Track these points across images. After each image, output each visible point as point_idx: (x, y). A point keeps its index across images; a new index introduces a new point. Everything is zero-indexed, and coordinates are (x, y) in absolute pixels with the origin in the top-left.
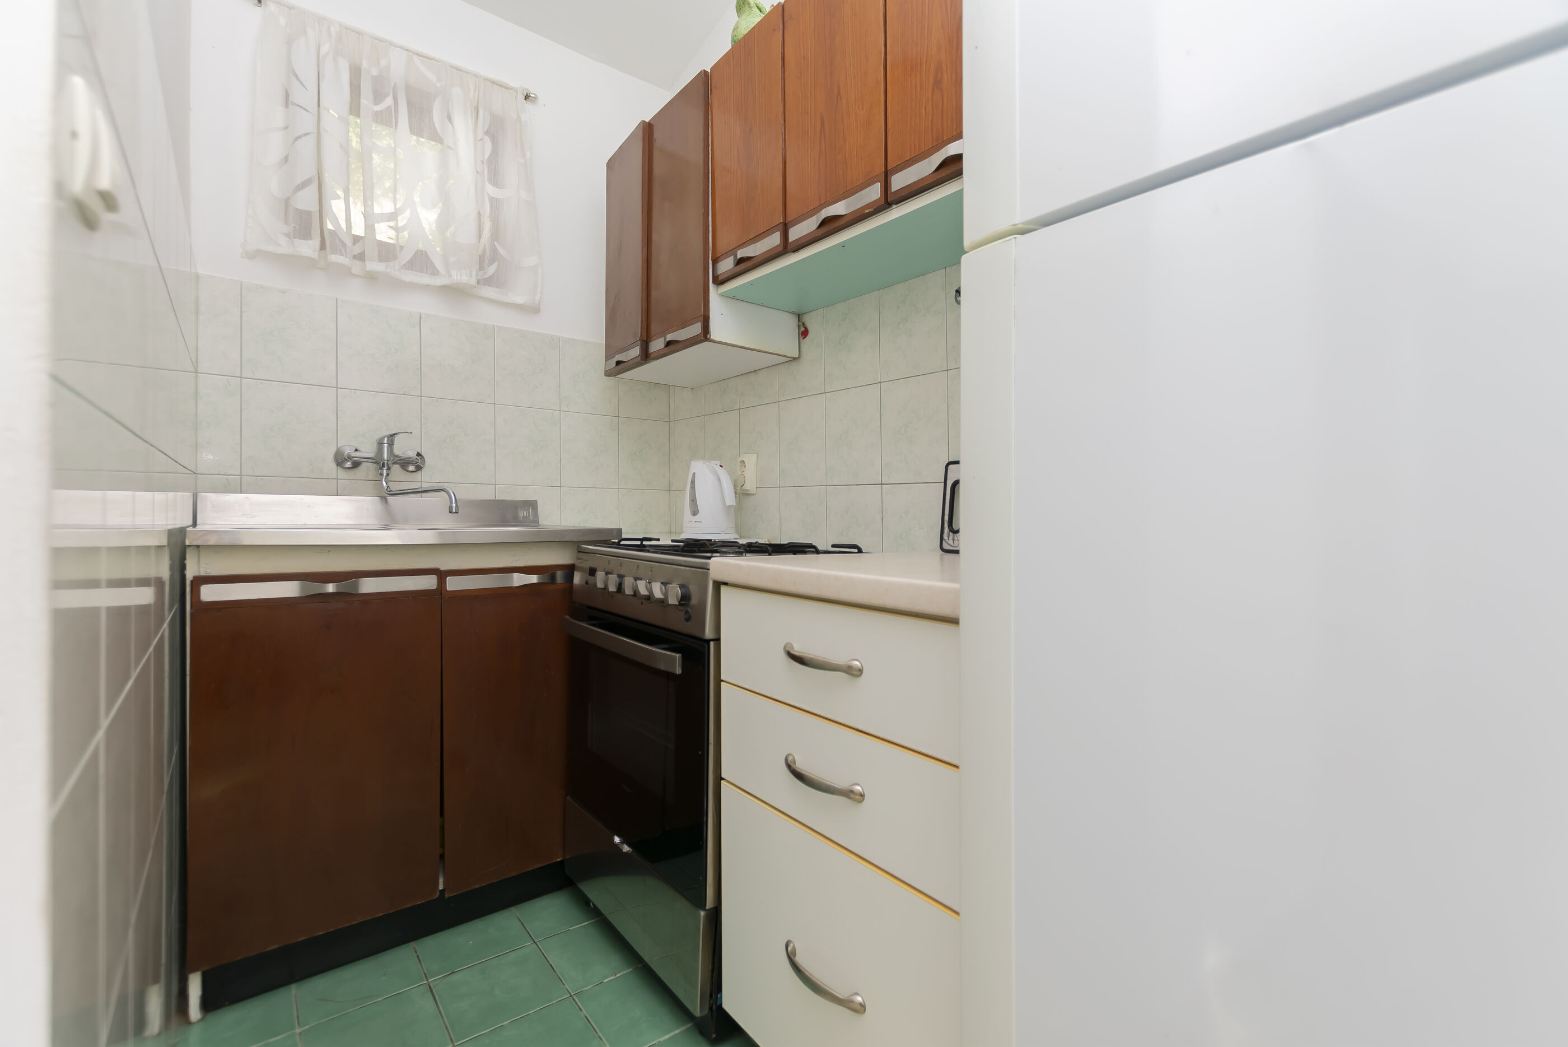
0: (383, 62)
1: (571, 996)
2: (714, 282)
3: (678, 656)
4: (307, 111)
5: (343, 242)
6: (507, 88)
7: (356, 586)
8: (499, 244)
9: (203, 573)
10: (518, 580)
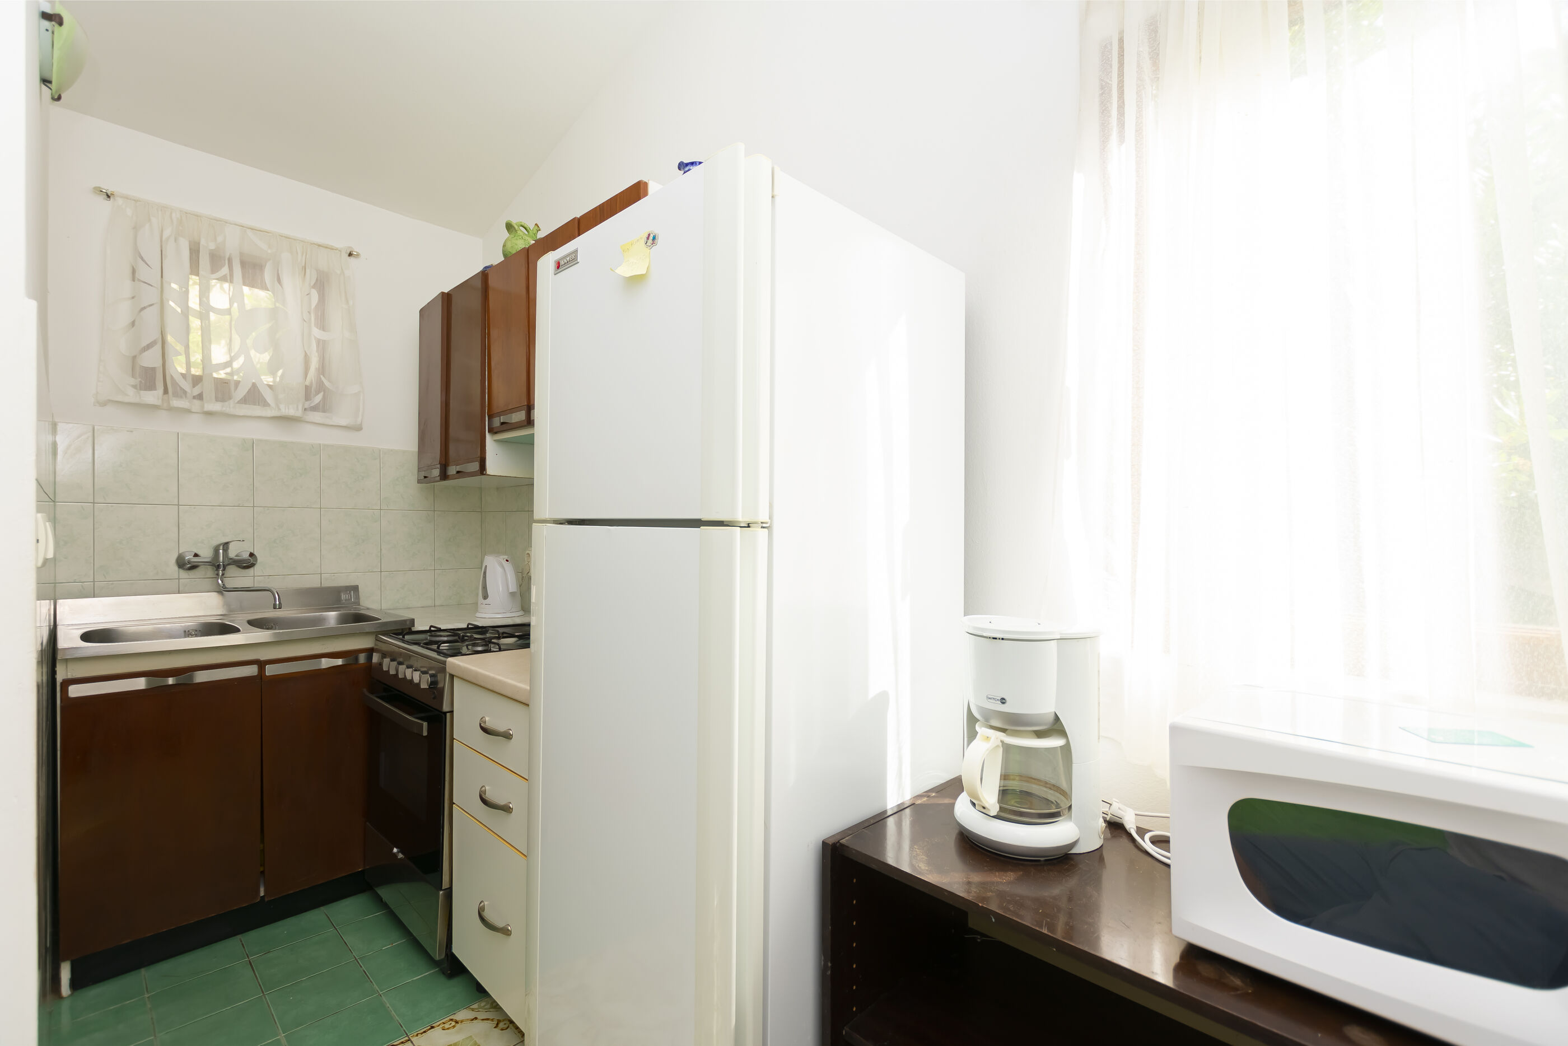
0: (220, 239)
1: (356, 959)
2: (489, 432)
3: (425, 724)
4: (152, 286)
5: (184, 390)
6: (332, 249)
7: (191, 677)
8: (325, 378)
9: (70, 677)
10: (326, 663)
